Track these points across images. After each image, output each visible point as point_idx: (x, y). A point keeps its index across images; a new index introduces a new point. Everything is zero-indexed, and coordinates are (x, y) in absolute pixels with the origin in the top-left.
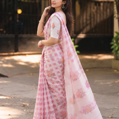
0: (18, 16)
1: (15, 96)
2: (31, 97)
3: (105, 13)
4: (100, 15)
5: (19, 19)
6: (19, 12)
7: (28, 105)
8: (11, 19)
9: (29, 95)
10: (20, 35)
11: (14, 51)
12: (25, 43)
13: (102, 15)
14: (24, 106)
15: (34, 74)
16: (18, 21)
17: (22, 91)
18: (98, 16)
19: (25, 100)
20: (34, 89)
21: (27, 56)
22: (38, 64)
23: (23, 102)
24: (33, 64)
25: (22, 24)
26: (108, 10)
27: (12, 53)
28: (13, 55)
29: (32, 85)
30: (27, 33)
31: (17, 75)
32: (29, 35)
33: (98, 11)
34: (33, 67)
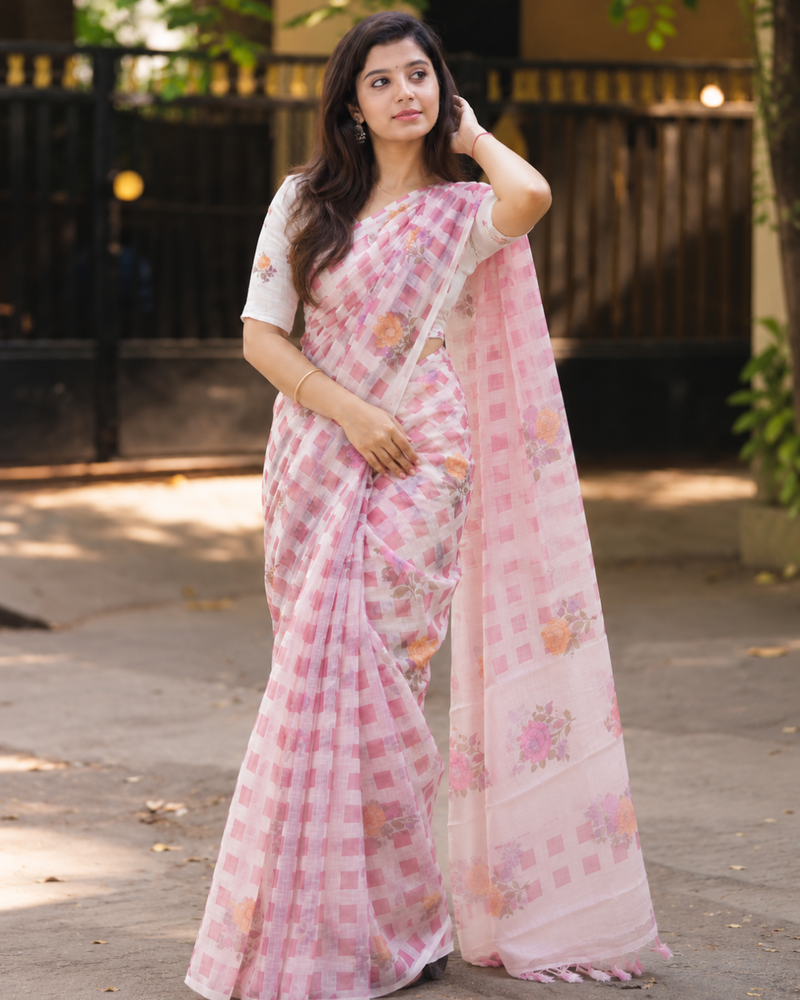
0: (115, 219)
1: (96, 752)
2: (207, 760)
3: (693, 194)
4: (661, 211)
5: (125, 239)
6: (128, 187)
7: (181, 811)
8: (69, 233)
9: (188, 750)
10: (133, 347)
11: (90, 452)
12: (162, 400)
13: (672, 207)
14: (153, 818)
15: (227, 604)
16: (115, 248)
17: (145, 721)
18: (649, 212)
19: (159, 778)
20: (225, 703)
21: (181, 483)
22: (251, 540)
23: (149, 793)
24: (217, 539)
25: (146, 271)
26: (715, 178)
27: (77, 469)
28: (88, 480)
29: (211, 680)
30: (178, 333)
31: (108, 610)
32: (190, 343)
33: (648, 185)
34: (219, 555)
